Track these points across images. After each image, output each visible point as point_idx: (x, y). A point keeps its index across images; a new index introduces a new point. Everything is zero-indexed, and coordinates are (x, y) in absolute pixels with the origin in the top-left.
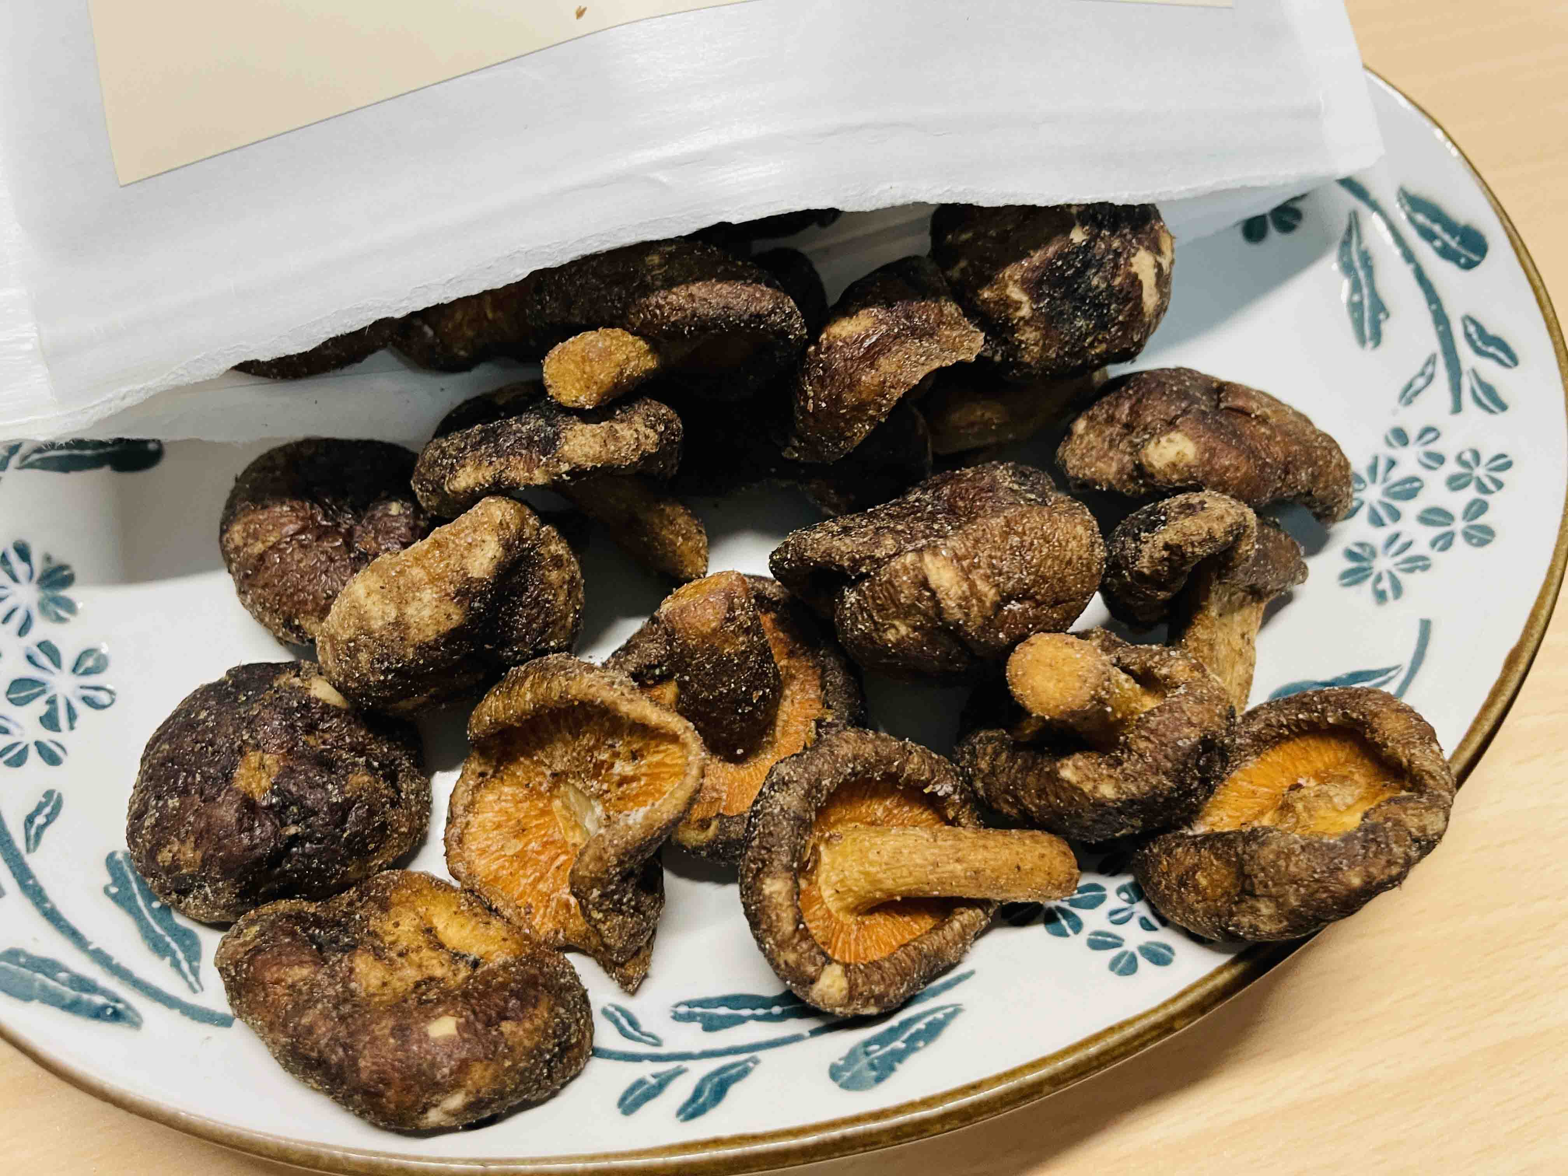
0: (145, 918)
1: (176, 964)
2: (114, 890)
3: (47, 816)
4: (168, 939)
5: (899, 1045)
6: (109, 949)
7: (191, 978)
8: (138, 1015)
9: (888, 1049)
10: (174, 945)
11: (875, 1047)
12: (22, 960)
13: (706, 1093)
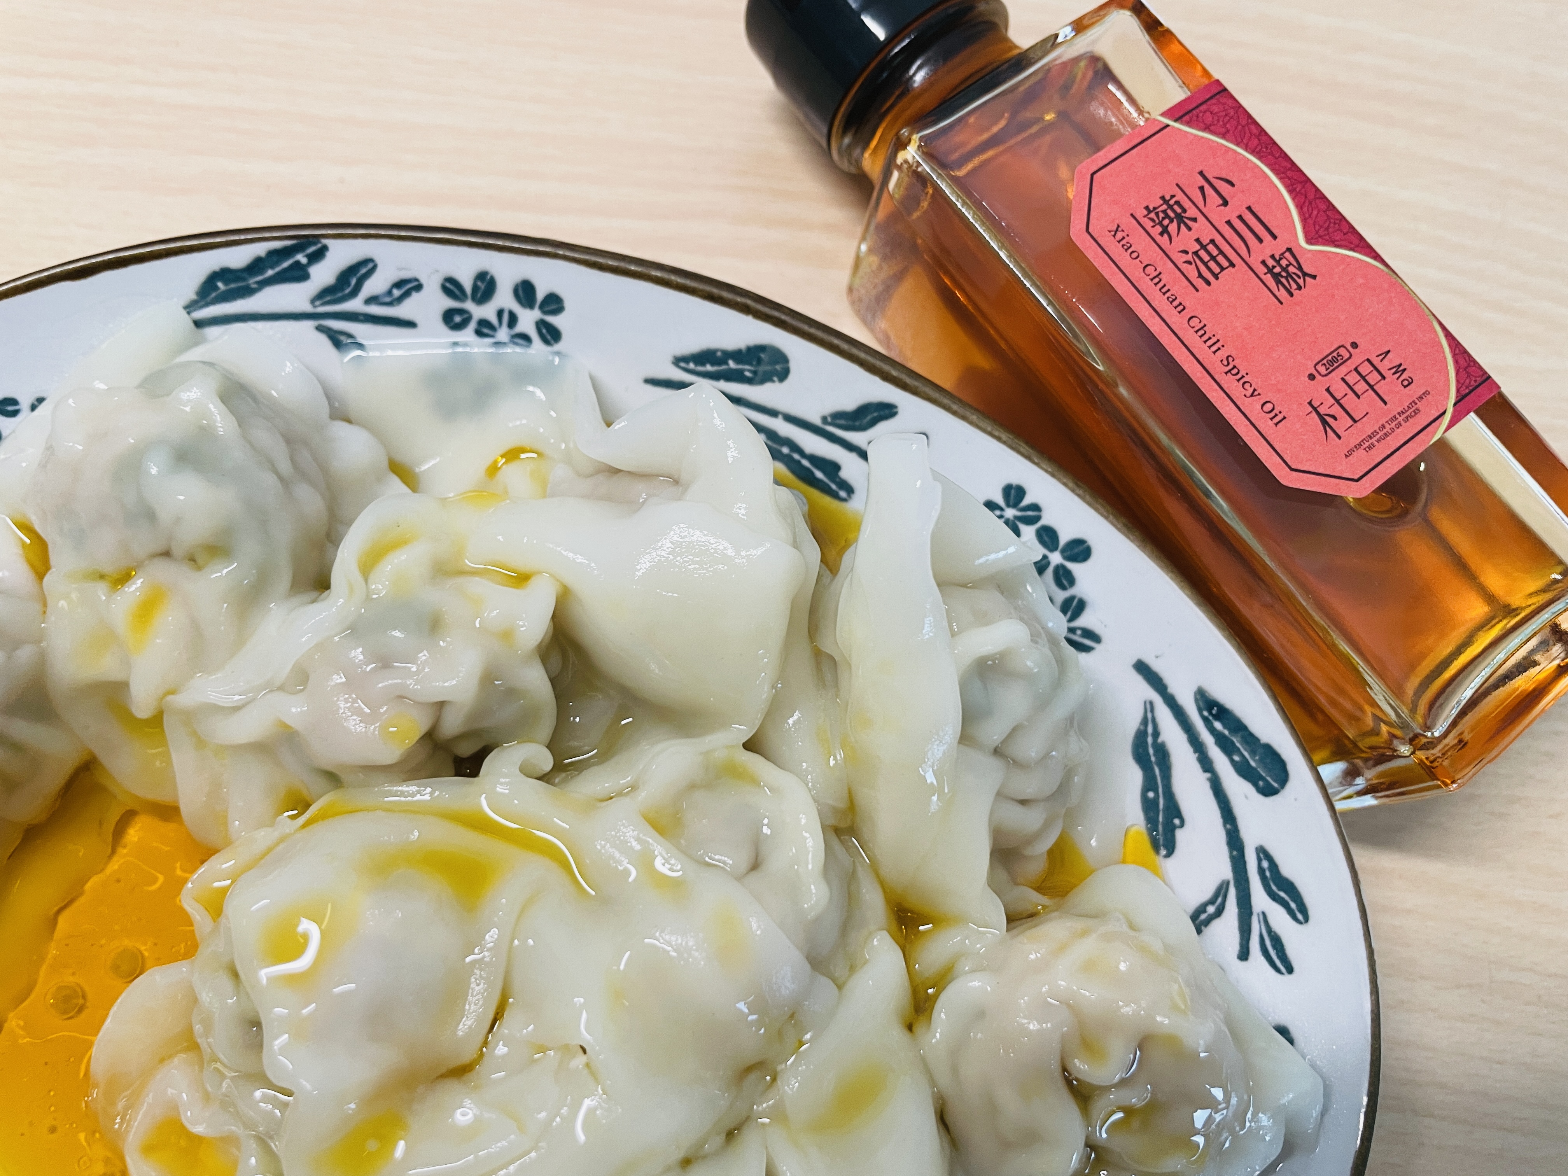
0: (1163, 785)
1: (1156, 734)
2: (1177, 821)
3: (1205, 911)
4: (1153, 759)
5: (732, 364)
6: (1196, 767)
7: (1149, 715)
8: (1196, 700)
9: (740, 367)
10: (1151, 751)
11: (747, 374)
12: (1261, 783)
13: (869, 417)
